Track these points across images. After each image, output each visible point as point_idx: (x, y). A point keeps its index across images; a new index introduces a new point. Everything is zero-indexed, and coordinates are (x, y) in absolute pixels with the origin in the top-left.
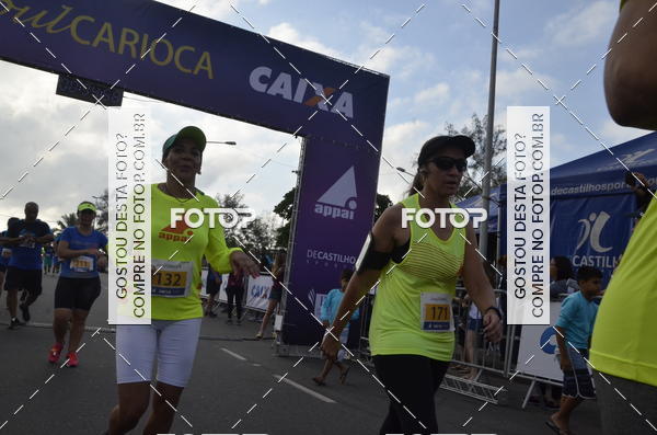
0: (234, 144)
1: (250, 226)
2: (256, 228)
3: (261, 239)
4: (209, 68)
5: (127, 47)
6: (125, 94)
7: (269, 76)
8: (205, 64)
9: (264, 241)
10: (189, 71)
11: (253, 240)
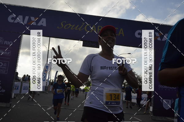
0: (130, 54)
4: (123, 33)
7: (141, 33)
8: (121, 32)
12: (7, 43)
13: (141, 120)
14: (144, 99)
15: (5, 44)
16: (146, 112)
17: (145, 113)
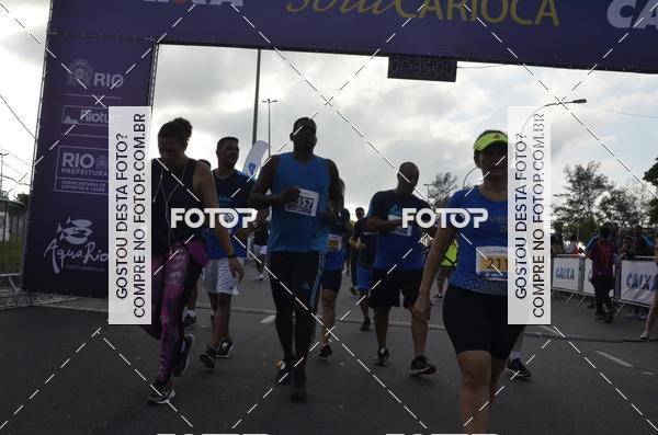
0: (584, 101)
1: (613, 200)
2: (620, 202)
3: (628, 216)
4: (553, 14)
5: (456, 11)
6: (459, 64)
7: (634, 6)
8: (548, 9)
9: (632, 217)
10: (530, 22)
11: (616, 218)
12: (102, 80)
13: (628, 365)
14: (644, 282)
15: (96, 84)
16: (648, 334)
17: (644, 335)
